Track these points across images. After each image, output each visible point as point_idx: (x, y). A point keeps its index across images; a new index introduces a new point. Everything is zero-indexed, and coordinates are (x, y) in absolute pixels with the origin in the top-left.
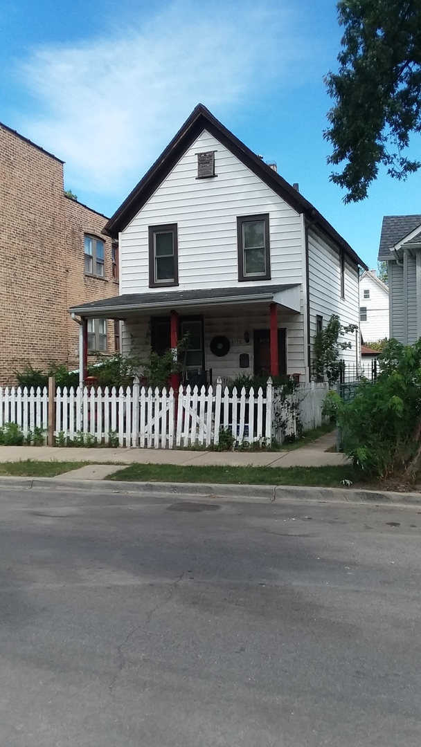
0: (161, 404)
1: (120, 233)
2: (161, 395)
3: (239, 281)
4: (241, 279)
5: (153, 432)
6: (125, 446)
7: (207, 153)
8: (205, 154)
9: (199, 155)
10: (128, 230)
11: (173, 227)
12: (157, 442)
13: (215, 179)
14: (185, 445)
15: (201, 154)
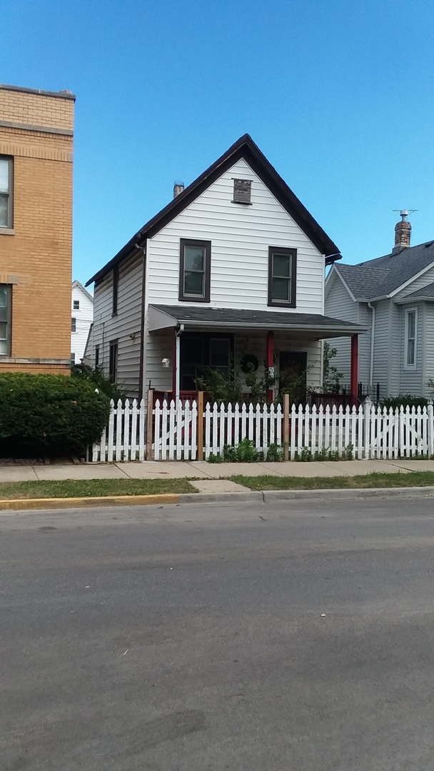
0: (388, 421)
1: (148, 240)
2: (388, 413)
3: (268, 305)
4: (270, 304)
5: (382, 445)
6: (357, 458)
7: (246, 181)
8: (243, 181)
9: (236, 180)
10: (157, 237)
11: (206, 245)
12: (385, 453)
13: (250, 207)
14: (408, 456)
15: (239, 180)
